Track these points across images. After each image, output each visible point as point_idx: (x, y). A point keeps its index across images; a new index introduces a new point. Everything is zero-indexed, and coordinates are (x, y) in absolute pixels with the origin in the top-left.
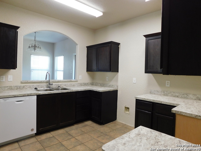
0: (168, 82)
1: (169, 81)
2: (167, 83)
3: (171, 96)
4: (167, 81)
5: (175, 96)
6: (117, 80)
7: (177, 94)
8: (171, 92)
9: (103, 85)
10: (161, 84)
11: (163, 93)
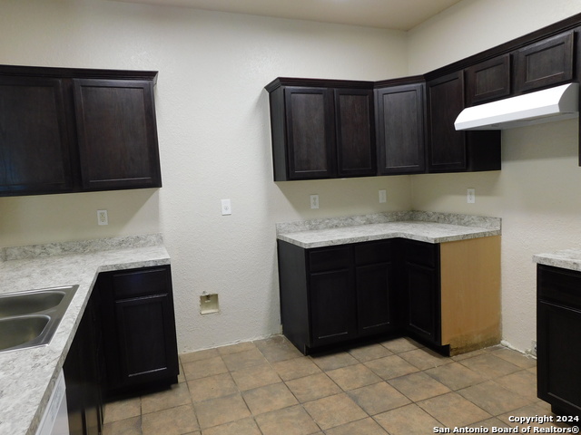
0: (315, 199)
1: (317, 196)
2: (312, 201)
3: (324, 228)
4: (312, 197)
5: (331, 227)
6: (155, 216)
7: (336, 222)
8: (323, 221)
9: (84, 247)
10: (300, 205)
11: (307, 226)
